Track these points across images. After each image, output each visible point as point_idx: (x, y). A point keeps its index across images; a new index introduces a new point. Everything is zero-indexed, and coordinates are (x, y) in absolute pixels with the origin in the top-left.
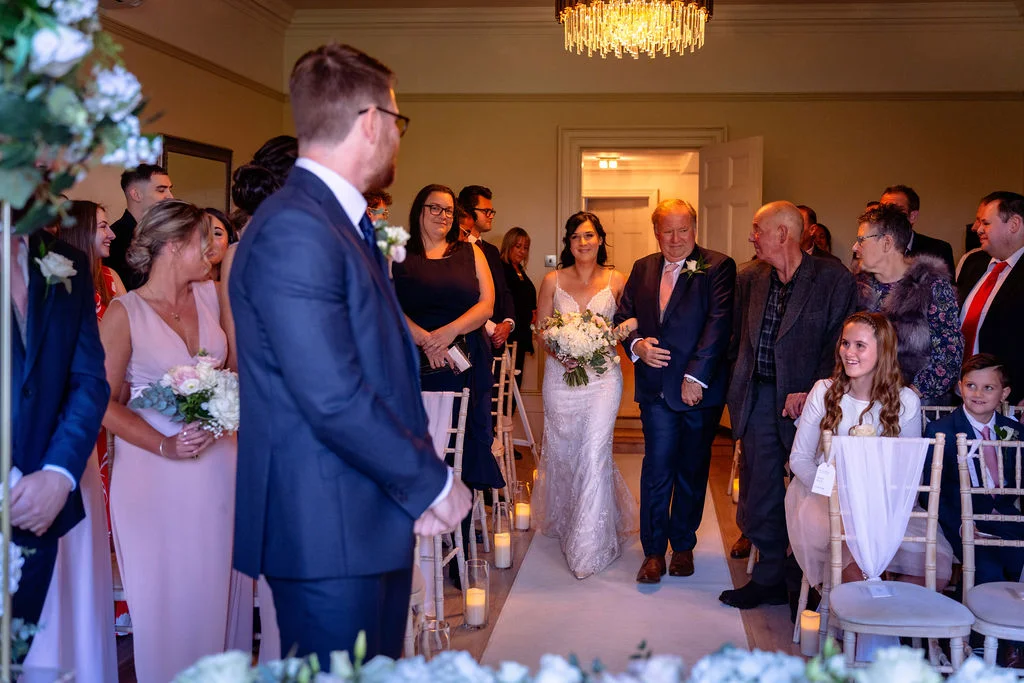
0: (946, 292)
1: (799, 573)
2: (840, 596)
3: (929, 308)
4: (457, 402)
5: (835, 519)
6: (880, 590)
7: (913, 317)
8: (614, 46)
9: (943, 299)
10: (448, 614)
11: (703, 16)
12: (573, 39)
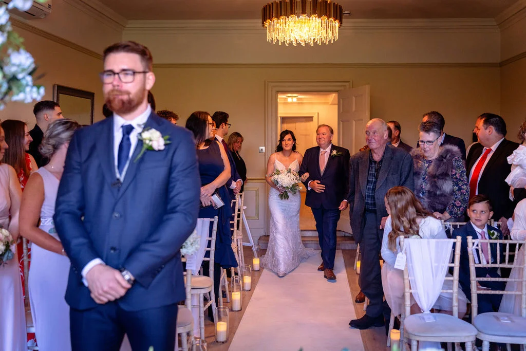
0: (460, 163)
1: (389, 310)
2: (409, 321)
3: (452, 171)
4: (212, 223)
5: (406, 282)
6: (429, 318)
7: (444, 176)
8: (293, 39)
9: (458, 167)
10: (207, 336)
11: (337, 24)
12: (271, 36)
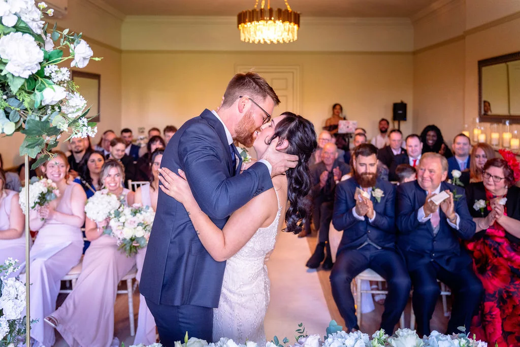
8: (261, 39)
11: (296, 27)
12: (244, 36)
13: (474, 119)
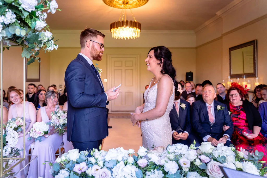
8: (121, 37)
11: (139, 30)
12: (114, 35)
13: (227, 77)
